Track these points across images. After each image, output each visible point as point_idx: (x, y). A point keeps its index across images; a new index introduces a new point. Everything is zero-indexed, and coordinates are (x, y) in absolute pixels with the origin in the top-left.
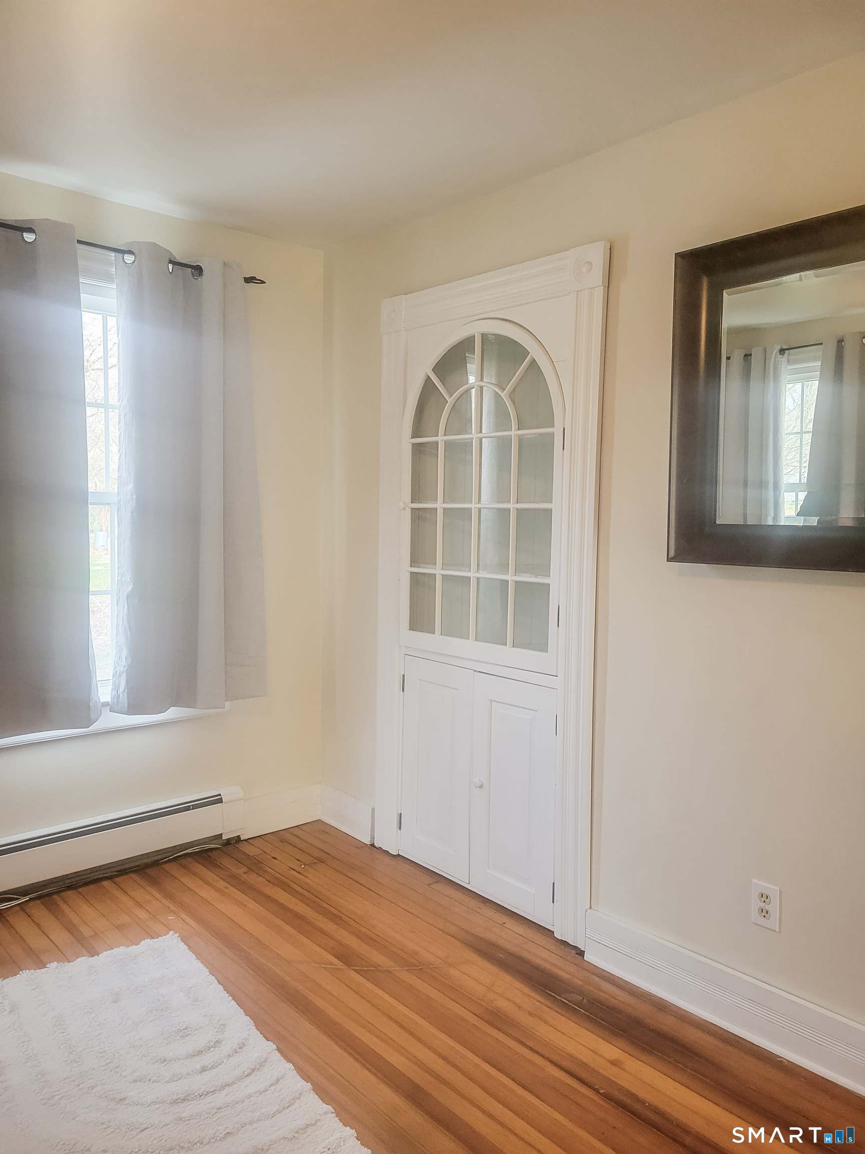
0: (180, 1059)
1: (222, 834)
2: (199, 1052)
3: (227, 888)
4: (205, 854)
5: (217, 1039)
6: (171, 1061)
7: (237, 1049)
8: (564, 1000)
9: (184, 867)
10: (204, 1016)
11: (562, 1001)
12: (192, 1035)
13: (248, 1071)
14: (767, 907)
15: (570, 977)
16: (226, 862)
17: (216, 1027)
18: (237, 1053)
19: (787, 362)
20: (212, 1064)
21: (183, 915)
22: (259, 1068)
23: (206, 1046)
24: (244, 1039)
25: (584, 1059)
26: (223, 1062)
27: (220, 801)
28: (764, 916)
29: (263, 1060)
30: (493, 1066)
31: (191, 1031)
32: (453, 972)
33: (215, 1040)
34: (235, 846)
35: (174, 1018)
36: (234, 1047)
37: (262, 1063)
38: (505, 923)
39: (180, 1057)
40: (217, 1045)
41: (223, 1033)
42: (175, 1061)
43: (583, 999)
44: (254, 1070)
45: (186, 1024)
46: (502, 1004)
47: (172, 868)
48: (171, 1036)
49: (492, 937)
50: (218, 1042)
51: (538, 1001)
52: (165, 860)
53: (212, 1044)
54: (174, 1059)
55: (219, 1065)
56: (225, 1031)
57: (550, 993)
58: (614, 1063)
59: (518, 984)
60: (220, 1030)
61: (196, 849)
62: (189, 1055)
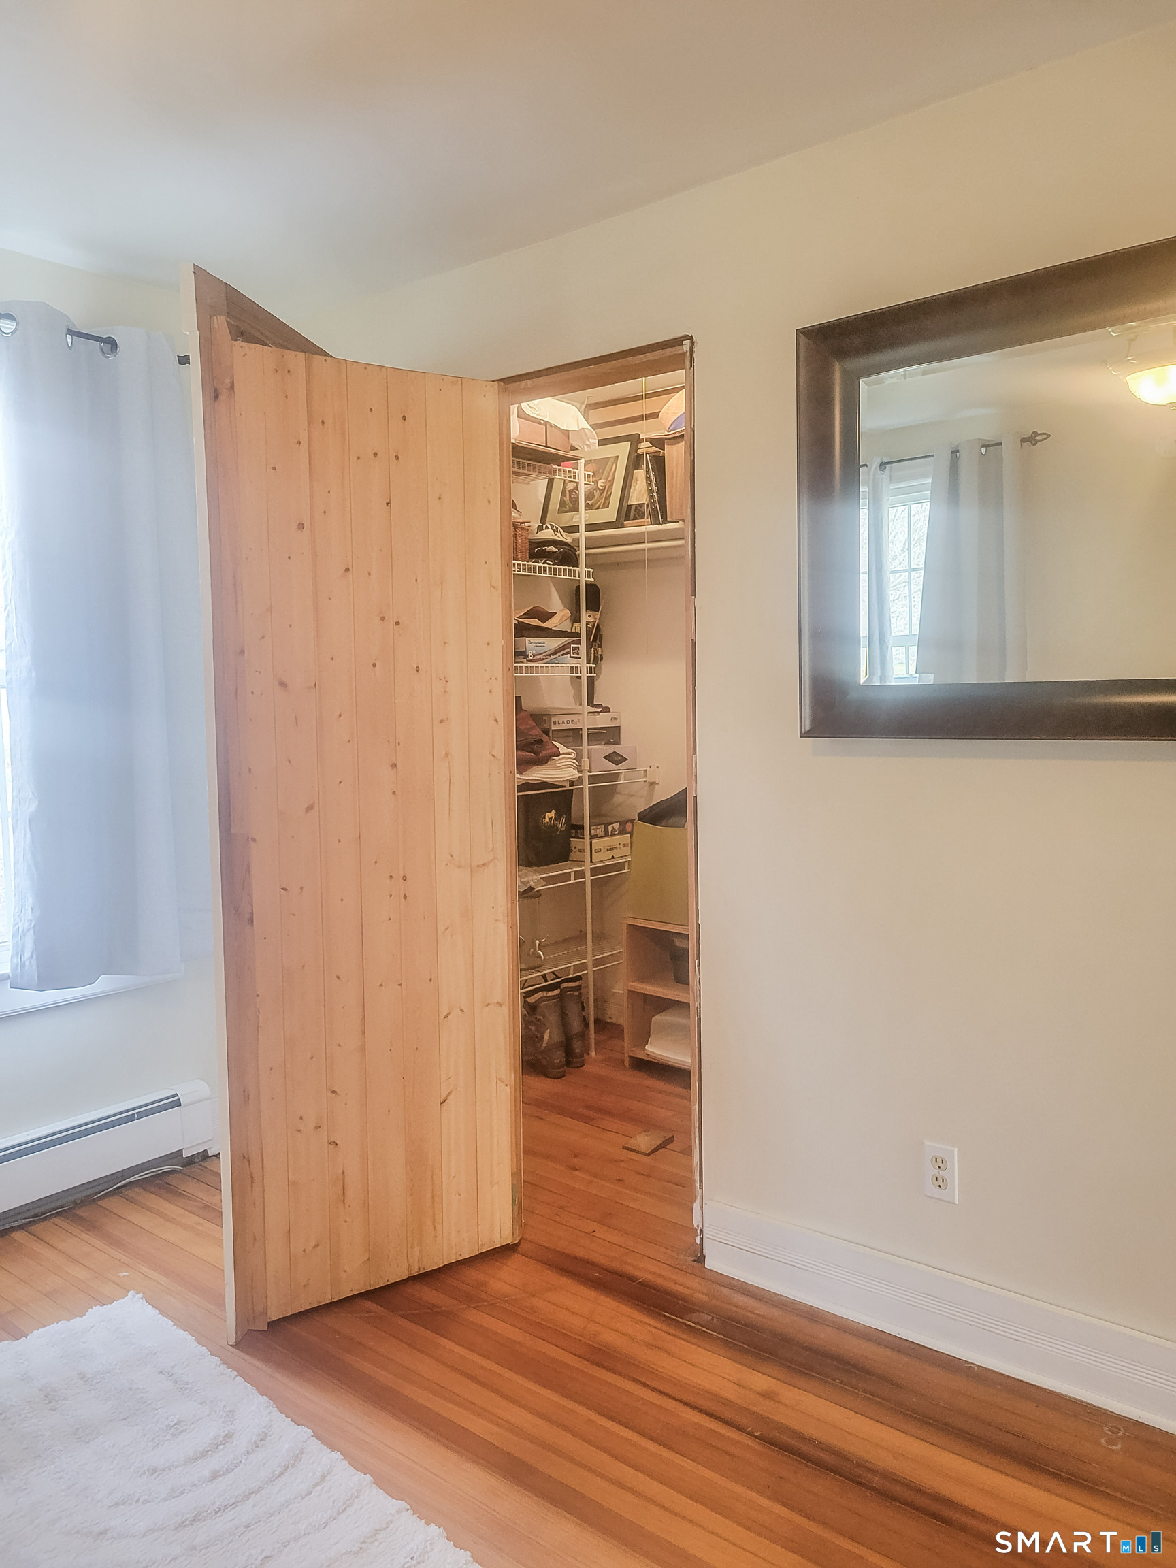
0: (177, 1466)
1: (182, 1149)
2: (203, 1452)
3: (199, 1224)
4: (159, 1181)
5: (226, 1432)
6: (164, 1470)
7: (258, 1442)
8: (689, 1323)
9: (132, 1200)
10: (201, 1403)
11: (685, 1324)
12: (188, 1431)
13: (279, 1469)
14: (942, 1173)
15: (692, 1292)
16: (191, 1188)
17: (222, 1415)
18: (257, 1447)
19: (889, 479)
20: (226, 1466)
21: (143, 1267)
22: (294, 1464)
23: (211, 1444)
24: (265, 1427)
25: (727, 1395)
26: (241, 1462)
27: (178, 1103)
28: (940, 1186)
29: (298, 1452)
30: (611, 1418)
31: (186, 1425)
32: (538, 1303)
33: (223, 1434)
34: (201, 1165)
35: (156, 1412)
36: (253, 1441)
37: (297, 1457)
38: (594, 1231)
39: (176, 1463)
40: (228, 1440)
41: (232, 1422)
42: (170, 1469)
43: (713, 1317)
44: (287, 1467)
45: (177, 1417)
46: (608, 1337)
47: (113, 1204)
48: (158, 1436)
49: (581, 1253)
50: (229, 1436)
51: (655, 1327)
52: (102, 1194)
53: (221, 1439)
54: (168, 1467)
55: (236, 1467)
56: (235, 1420)
57: (672, 1316)
58: (768, 1395)
59: (626, 1309)
60: (228, 1420)
61: (146, 1174)
62: (189, 1458)
